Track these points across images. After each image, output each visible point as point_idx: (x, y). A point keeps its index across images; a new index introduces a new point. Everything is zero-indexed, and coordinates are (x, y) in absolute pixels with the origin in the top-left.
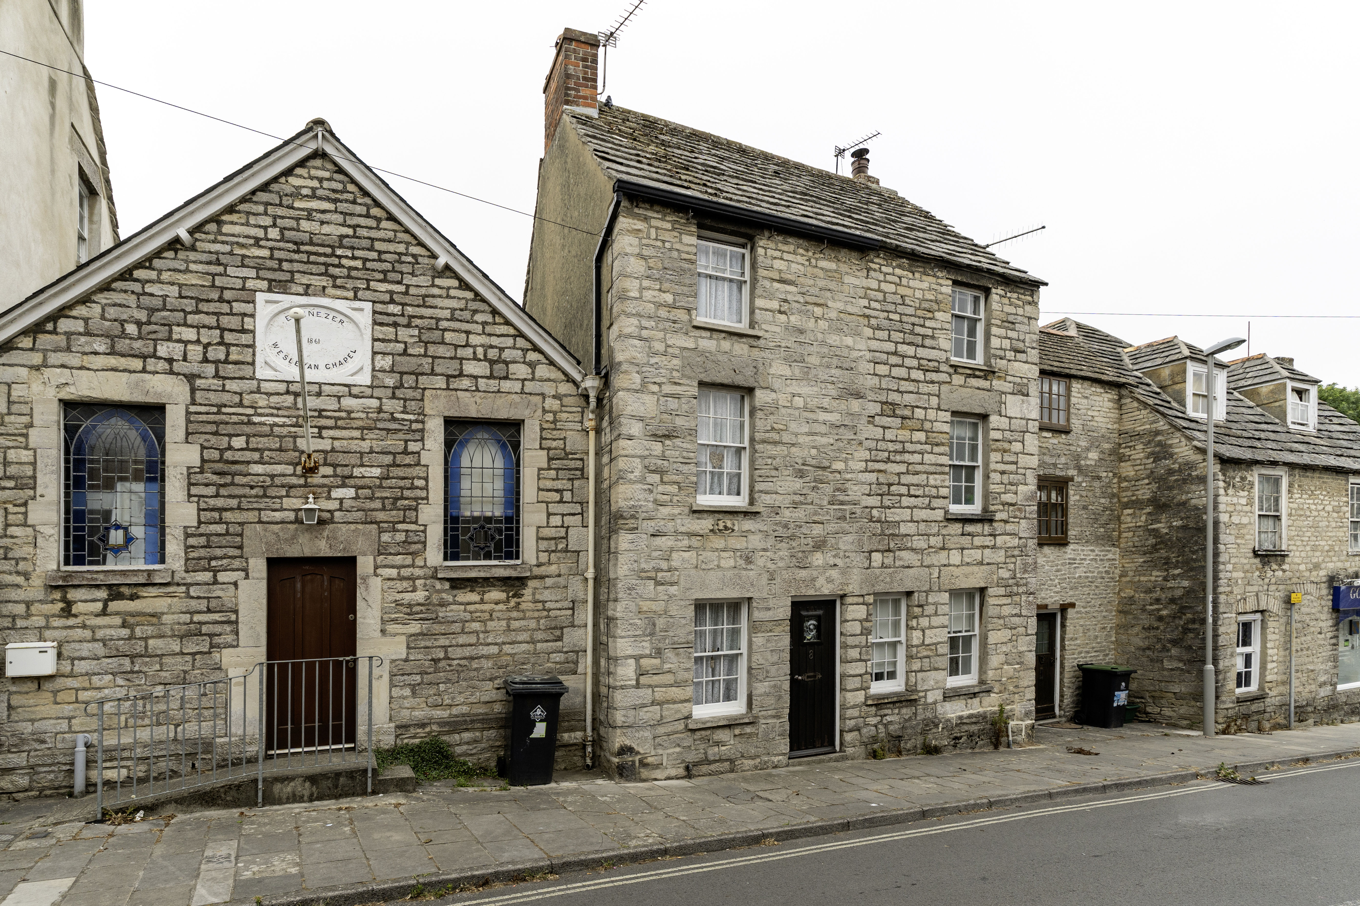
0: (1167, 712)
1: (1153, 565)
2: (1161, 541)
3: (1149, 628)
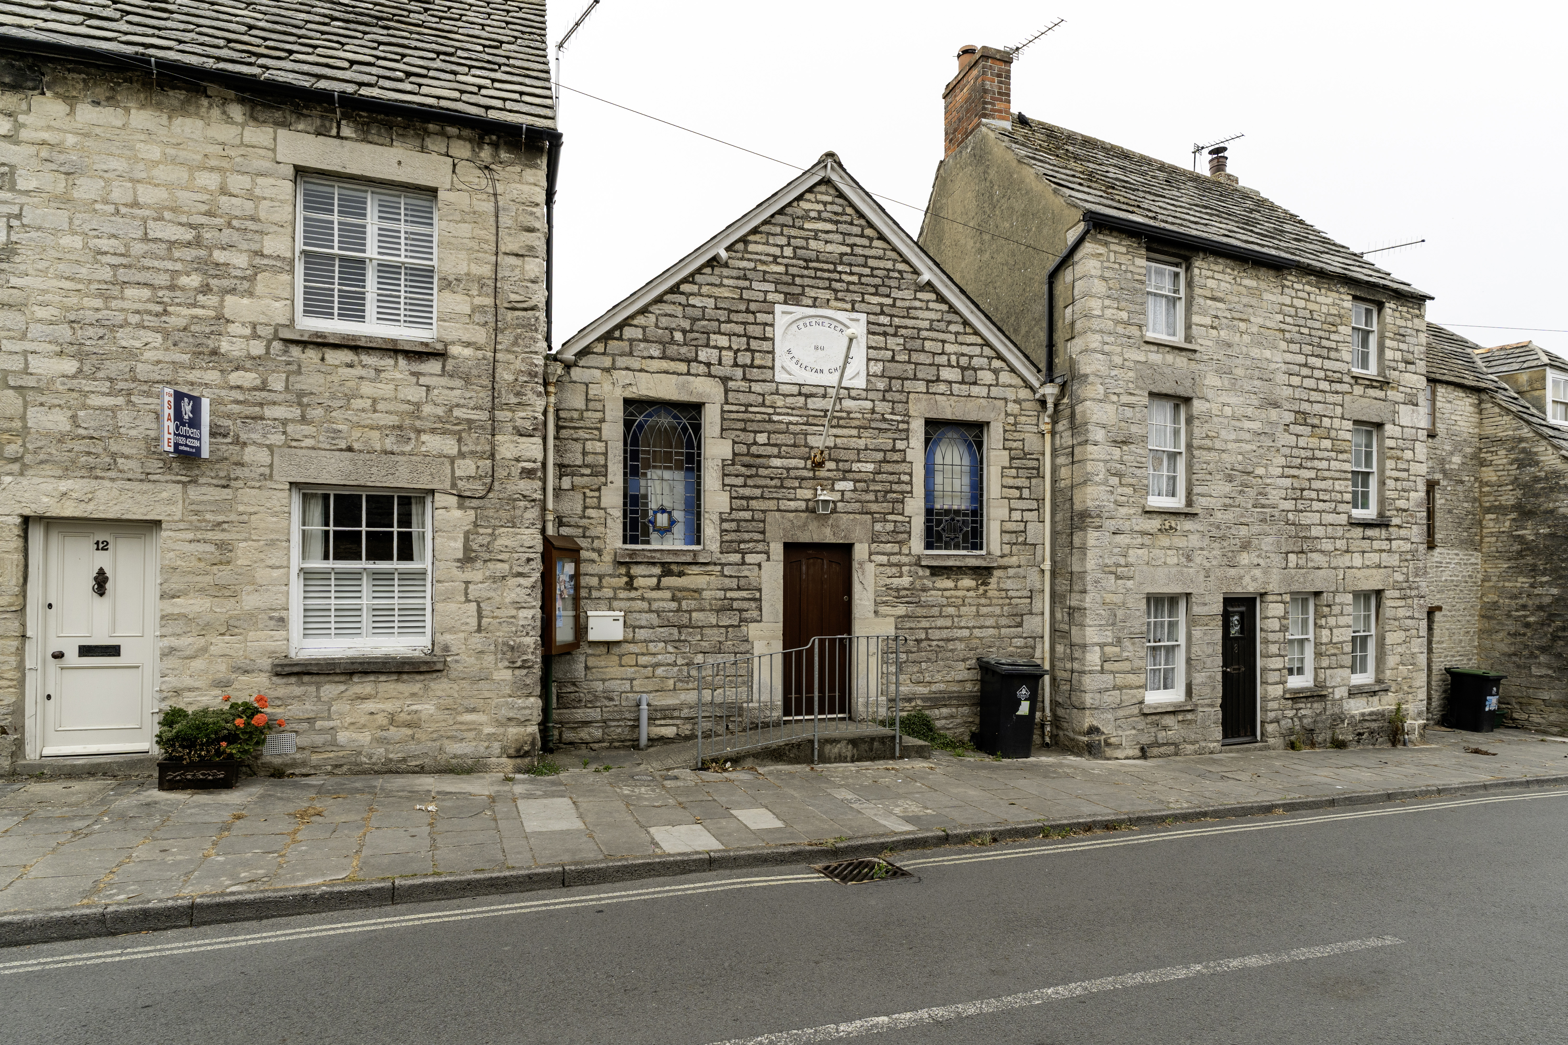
0: (1536, 718)
1: (1519, 571)
2: (1527, 548)
3: (1516, 634)
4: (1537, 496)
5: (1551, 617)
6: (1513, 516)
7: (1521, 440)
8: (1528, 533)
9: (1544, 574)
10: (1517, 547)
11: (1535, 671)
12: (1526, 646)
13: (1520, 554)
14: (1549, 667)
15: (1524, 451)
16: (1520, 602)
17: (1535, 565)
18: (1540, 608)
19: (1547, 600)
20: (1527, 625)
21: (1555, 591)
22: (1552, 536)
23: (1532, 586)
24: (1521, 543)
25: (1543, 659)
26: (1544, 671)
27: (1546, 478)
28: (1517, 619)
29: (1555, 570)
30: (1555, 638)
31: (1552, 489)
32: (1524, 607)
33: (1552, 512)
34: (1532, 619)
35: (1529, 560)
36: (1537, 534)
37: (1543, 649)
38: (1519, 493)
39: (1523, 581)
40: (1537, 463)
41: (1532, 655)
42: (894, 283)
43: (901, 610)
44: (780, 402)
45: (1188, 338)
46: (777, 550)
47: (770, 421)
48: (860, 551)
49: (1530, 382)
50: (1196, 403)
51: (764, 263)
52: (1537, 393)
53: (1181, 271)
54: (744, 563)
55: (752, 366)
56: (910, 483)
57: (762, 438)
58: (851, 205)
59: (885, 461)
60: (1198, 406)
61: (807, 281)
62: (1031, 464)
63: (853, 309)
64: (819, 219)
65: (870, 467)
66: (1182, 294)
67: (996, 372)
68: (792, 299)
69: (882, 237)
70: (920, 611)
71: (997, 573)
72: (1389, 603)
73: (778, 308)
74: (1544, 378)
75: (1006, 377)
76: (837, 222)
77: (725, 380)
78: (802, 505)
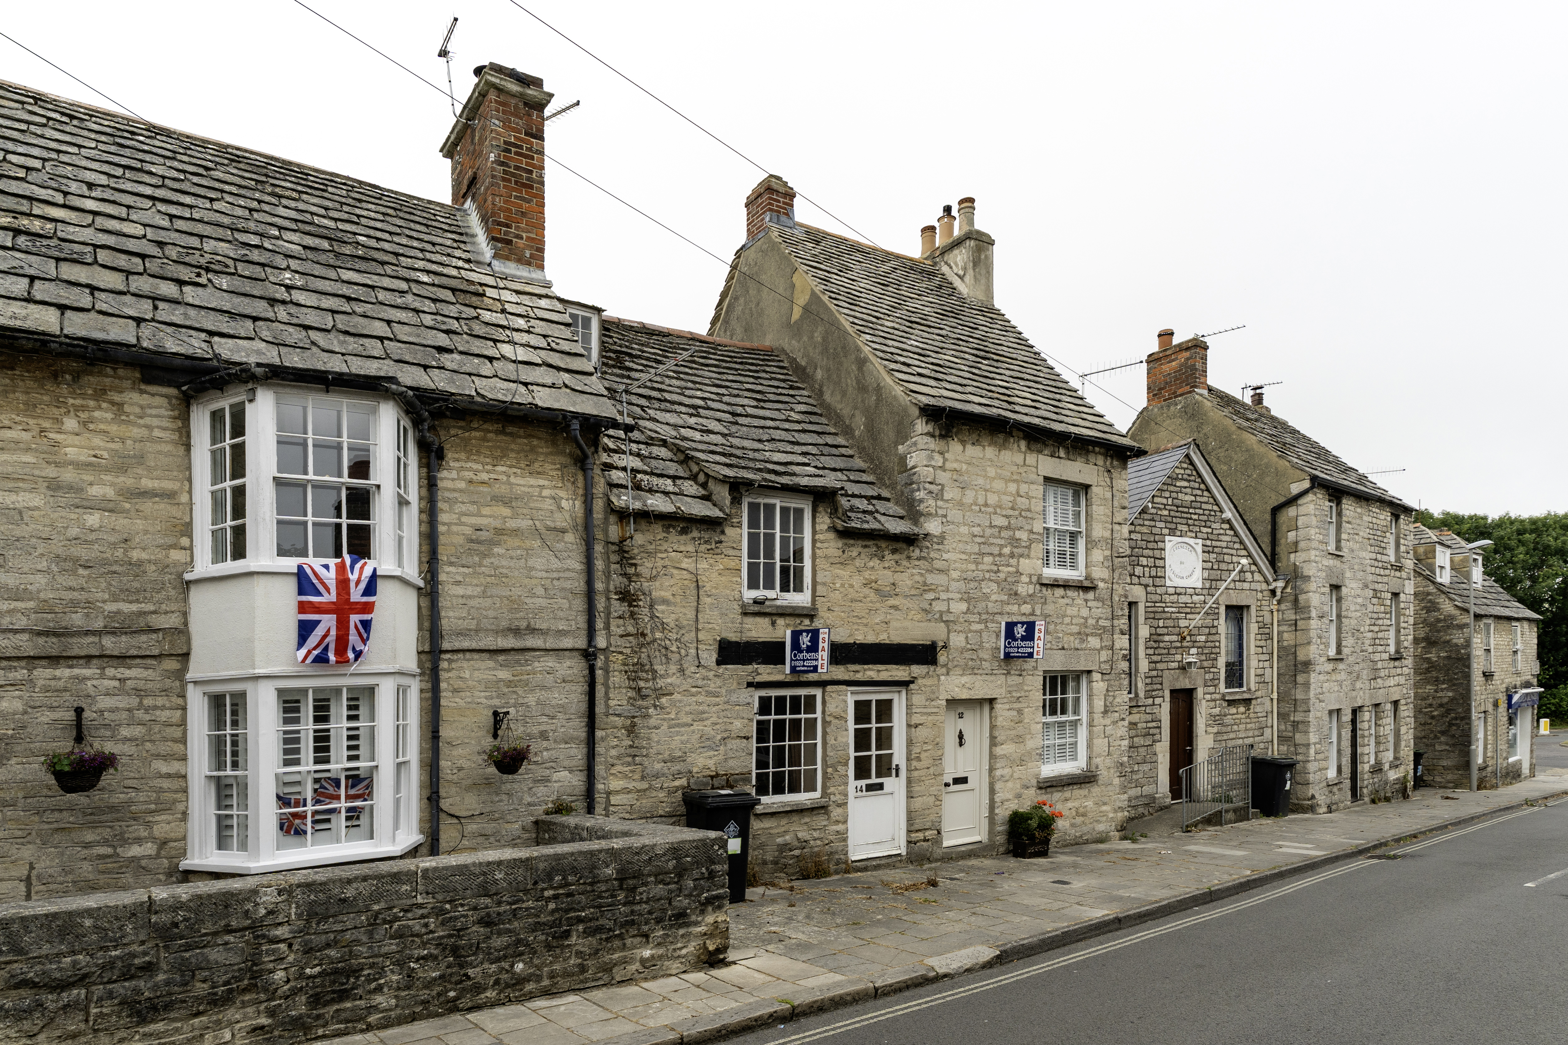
0: (1438, 779)
1: (1427, 681)
2: (1432, 666)
3: (1424, 724)
4: (1439, 631)
5: (1448, 711)
6: (1423, 645)
7: (1429, 594)
8: (1433, 656)
9: (1443, 683)
10: (1426, 666)
11: (1438, 747)
12: (1432, 732)
13: (1428, 670)
14: (1447, 744)
15: (1430, 601)
16: (1428, 702)
17: (1437, 677)
18: (1441, 705)
19: (1445, 700)
20: (1433, 717)
21: (1450, 694)
22: (1449, 658)
23: (1436, 691)
24: (1428, 663)
25: (1443, 739)
26: (1444, 747)
27: (1445, 620)
28: (1426, 714)
29: (1450, 680)
30: (1451, 725)
31: (1448, 627)
32: (1431, 705)
33: (1448, 642)
34: (1435, 713)
35: (1434, 674)
36: (1439, 657)
37: (1443, 733)
38: (1427, 629)
39: (1430, 688)
40: (1439, 610)
41: (1436, 737)
42: (1212, 519)
43: (1215, 730)
44: (1167, 598)
45: (1338, 548)
46: (1167, 694)
47: (1164, 612)
48: (1200, 692)
49: (1426, 553)
50: (1343, 588)
51: (1160, 509)
52: (1430, 561)
53: (1334, 505)
54: (1154, 704)
55: (1157, 577)
56: (1219, 647)
57: (1161, 623)
58: (1196, 469)
59: (1210, 634)
60: (1344, 590)
61: (1179, 520)
62: (1267, 631)
63: (1196, 537)
64: (1182, 479)
65: (1203, 638)
66: (1334, 520)
67: (1252, 573)
68: (1173, 532)
69: (1208, 490)
70: (1224, 729)
71: (1253, 702)
72: (1402, 708)
73: (1167, 538)
74: (1435, 551)
75: (1258, 577)
76: (1189, 481)
77: (1146, 586)
78: (1175, 665)
